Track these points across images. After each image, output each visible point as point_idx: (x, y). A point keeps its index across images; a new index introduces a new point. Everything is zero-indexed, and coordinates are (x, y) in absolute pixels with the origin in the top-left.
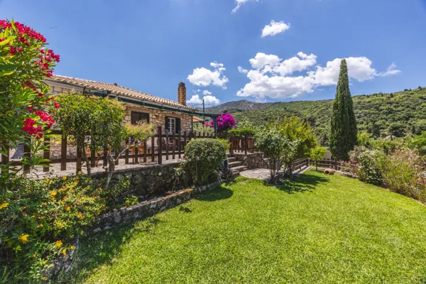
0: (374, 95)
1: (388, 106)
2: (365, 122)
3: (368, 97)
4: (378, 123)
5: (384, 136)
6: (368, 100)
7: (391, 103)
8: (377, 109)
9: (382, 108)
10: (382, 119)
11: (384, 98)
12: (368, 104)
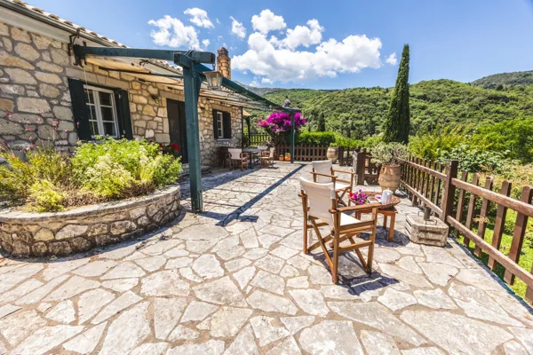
0: (374, 88)
1: (384, 101)
2: (364, 118)
3: (368, 90)
4: (374, 119)
5: (378, 132)
6: (368, 93)
7: (386, 99)
8: (374, 103)
9: (378, 103)
10: (377, 115)
11: (381, 92)
12: (367, 98)
